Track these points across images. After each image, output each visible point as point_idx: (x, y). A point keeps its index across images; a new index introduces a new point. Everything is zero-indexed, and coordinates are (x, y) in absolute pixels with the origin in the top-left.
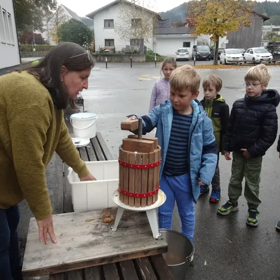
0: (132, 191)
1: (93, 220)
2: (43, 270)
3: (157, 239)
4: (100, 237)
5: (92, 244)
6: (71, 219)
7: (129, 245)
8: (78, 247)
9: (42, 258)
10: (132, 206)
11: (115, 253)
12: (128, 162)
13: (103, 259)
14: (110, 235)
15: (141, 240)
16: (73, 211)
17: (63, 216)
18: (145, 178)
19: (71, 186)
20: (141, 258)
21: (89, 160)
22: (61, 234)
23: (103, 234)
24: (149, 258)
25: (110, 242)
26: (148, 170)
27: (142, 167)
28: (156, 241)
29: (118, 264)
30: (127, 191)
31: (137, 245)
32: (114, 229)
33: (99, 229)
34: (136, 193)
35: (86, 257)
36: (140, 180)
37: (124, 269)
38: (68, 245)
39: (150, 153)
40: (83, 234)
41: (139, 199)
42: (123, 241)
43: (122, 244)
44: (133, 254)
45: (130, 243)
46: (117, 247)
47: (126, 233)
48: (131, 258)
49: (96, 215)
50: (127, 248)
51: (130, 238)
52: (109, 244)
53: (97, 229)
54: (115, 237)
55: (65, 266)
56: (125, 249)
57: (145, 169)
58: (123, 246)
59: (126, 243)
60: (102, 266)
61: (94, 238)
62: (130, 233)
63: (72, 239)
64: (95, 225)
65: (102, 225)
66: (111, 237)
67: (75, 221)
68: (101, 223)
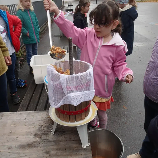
3: (85, 149)
5: (29, 146)
6: (25, 118)
7: (59, 152)
8: (18, 147)
15: (70, 148)
17: (21, 114)
22: (10, 132)
23: (42, 136)
31: (64, 154)
33: (41, 131)
38: (10, 144)
42: (55, 147)
43: (53, 150)
45: (60, 149)
46: (47, 153)
47: (60, 138)
51: (62, 144)
52: (42, 148)
54: (50, 141)
58: (53, 152)
59: (57, 149)
61: (34, 140)
62: (64, 139)
63: (17, 138)
64: (39, 126)
65: (45, 126)
66: (47, 141)
67: (26, 120)
68: (45, 125)
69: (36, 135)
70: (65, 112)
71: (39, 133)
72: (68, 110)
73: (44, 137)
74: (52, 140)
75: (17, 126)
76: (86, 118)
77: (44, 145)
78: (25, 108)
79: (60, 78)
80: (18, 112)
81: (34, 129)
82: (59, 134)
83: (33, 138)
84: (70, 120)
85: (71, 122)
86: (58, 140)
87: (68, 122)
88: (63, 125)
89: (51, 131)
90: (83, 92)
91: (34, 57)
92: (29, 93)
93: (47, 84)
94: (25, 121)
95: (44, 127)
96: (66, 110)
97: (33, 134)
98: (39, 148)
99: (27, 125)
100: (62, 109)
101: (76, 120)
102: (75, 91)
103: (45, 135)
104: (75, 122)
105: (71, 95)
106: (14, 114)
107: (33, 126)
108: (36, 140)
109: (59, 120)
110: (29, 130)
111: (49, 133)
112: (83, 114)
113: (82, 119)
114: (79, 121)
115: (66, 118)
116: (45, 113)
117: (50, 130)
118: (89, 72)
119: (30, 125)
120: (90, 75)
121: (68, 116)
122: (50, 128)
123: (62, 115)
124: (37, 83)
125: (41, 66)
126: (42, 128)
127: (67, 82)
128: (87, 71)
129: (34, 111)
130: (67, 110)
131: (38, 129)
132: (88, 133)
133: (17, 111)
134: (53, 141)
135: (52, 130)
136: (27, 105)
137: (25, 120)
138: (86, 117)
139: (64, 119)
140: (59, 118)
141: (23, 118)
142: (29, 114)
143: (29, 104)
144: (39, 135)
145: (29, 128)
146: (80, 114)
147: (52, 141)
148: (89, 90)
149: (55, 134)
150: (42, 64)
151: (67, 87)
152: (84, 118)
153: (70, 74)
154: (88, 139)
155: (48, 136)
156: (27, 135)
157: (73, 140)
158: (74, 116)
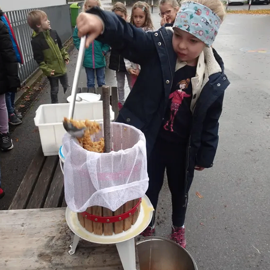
32: (73, 249)
61: (38, 265)
63: (6, 261)
64: (48, 238)
65: (59, 238)
66: (61, 267)
67: (25, 227)
68: (60, 235)
69: (41, 255)
70: (95, 217)
71: (48, 252)
72: (101, 215)
73: (56, 260)
74: (70, 265)
75: (6, 238)
76: (132, 226)
78: (24, 203)
79: (86, 159)
80: (10, 210)
81: (38, 244)
82: (83, 254)
83: (37, 261)
84: (104, 232)
85: (105, 235)
86: (81, 265)
87: (101, 235)
88: (90, 241)
89: (70, 248)
90: (127, 184)
91: (43, 107)
92: (32, 173)
93: (63, 161)
94: (23, 228)
95: (57, 240)
96: (97, 215)
97: (37, 254)
99: (25, 236)
100: (90, 213)
101: (114, 231)
102: (112, 182)
103: (58, 256)
104: (112, 235)
105: (106, 190)
106: (3, 214)
107: (37, 239)
108: (42, 266)
109: (84, 230)
110: (29, 247)
111: (66, 252)
112: (127, 219)
113: (124, 229)
114: (121, 232)
115: (96, 228)
116: (58, 211)
117: (67, 247)
118: (139, 147)
119: (31, 235)
120: (140, 152)
121: (100, 224)
122: (68, 242)
123: (90, 222)
124: (45, 154)
125: (54, 126)
126: (53, 241)
127: (98, 166)
128: (136, 146)
129: (38, 209)
130: (99, 214)
131: (45, 243)
132: (136, 246)
133: (7, 209)
134: (73, 268)
135: (70, 246)
136: (28, 195)
137: (22, 226)
138: (132, 224)
139: (93, 230)
140: (84, 227)
141: (19, 223)
142: (30, 214)
143: (31, 194)
144: (47, 255)
145: (30, 243)
146: (122, 221)
147: (70, 267)
148: (139, 179)
149: (77, 254)
150: (57, 122)
151: (98, 174)
152: (130, 227)
153: (104, 152)
154: (137, 263)
155: (63, 257)
156: (25, 255)
157: (109, 265)
158: (111, 224)
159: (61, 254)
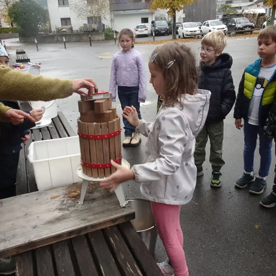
0: (94, 162)
1: (59, 196)
2: (8, 250)
3: (124, 207)
4: (66, 212)
5: (58, 219)
6: (35, 198)
7: (97, 216)
8: (45, 224)
9: (6, 239)
10: (96, 178)
11: (83, 225)
12: (87, 134)
13: (70, 233)
14: (77, 209)
15: (108, 210)
16: (38, 190)
17: (27, 196)
18: (106, 148)
19: (32, 164)
20: (109, 227)
21: (52, 138)
22: (25, 214)
23: (69, 209)
24: (118, 226)
25: (77, 216)
26: (109, 139)
27: (102, 137)
28: (123, 209)
29: (87, 235)
30: (90, 163)
31: (104, 215)
32: (81, 202)
33: (65, 204)
34: (99, 164)
35: (54, 232)
36: (102, 150)
37: (93, 240)
38: (33, 223)
39: (109, 122)
40: (49, 211)
41: (102, 170)
42: (91, 213)
43: (89, 216)
44: (100, 224)
45: (97, 213)
46: (84, 220)
47: (92, 205)
48: (99, 228)
49: (61, 192)
50: (95, 219)
52: (76, 218)
53: (64, 205)
54: (81, 211)
55: (31, 244)
56: (92, 220)
57: (106, 138)
58: (90, 218)
59: (93, 215)
60: (70, 239)
61: (61, 214)
62: (97, 205)
63: (38, 217)
64: (61, 201)
68: (67, 199)
69: (60, 209)
71: (64, 207)
72: (103, 162)
73: (72, 209)
74: (81, 209)
77: (77, 215)
81: (55, 205)
82: (89, 203)
83: (59, 212)
86: (89, 207)
87: (103, 177)
95: (67, 201)
98: (71, 218)
107: (53, 203)
110: (49, 208)
111: (77, 204)
115: (100, 174)
117: (76, 202)
131: (59, 204)
134: (86, 209)
135: (78, 201)
137: (37, 200)
145: (49, 206)
147: (84, 210)
149: (85, 203)
157: (108, 204)
158: (109, 168)
159: (74, 206)
